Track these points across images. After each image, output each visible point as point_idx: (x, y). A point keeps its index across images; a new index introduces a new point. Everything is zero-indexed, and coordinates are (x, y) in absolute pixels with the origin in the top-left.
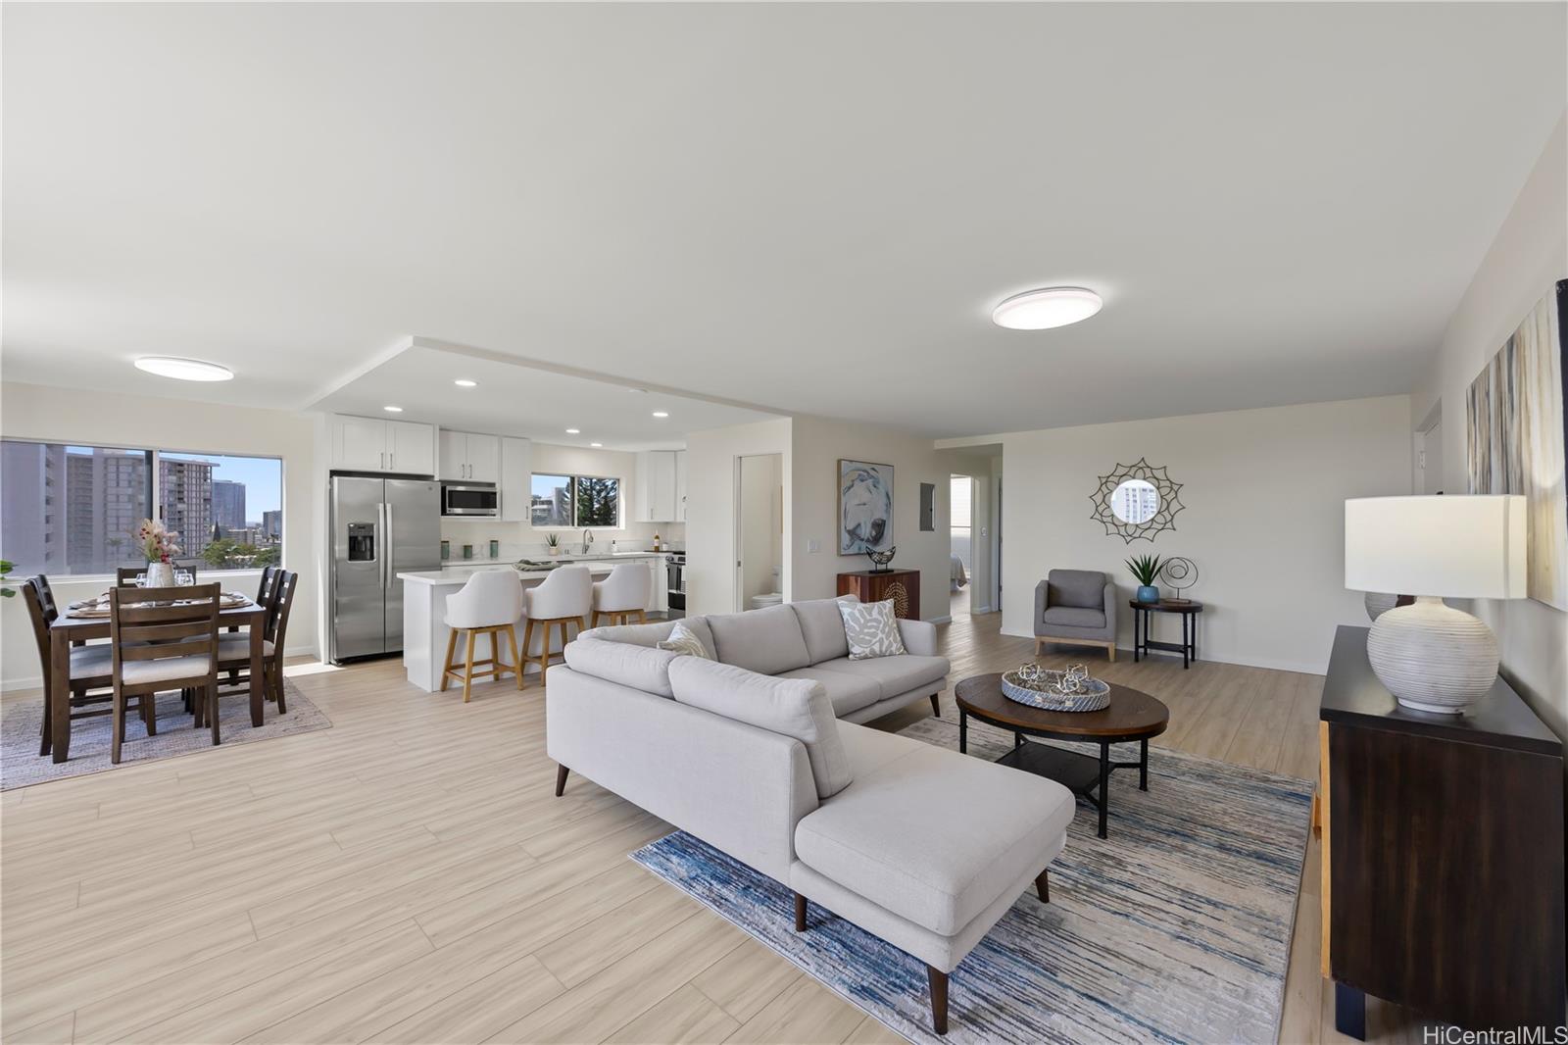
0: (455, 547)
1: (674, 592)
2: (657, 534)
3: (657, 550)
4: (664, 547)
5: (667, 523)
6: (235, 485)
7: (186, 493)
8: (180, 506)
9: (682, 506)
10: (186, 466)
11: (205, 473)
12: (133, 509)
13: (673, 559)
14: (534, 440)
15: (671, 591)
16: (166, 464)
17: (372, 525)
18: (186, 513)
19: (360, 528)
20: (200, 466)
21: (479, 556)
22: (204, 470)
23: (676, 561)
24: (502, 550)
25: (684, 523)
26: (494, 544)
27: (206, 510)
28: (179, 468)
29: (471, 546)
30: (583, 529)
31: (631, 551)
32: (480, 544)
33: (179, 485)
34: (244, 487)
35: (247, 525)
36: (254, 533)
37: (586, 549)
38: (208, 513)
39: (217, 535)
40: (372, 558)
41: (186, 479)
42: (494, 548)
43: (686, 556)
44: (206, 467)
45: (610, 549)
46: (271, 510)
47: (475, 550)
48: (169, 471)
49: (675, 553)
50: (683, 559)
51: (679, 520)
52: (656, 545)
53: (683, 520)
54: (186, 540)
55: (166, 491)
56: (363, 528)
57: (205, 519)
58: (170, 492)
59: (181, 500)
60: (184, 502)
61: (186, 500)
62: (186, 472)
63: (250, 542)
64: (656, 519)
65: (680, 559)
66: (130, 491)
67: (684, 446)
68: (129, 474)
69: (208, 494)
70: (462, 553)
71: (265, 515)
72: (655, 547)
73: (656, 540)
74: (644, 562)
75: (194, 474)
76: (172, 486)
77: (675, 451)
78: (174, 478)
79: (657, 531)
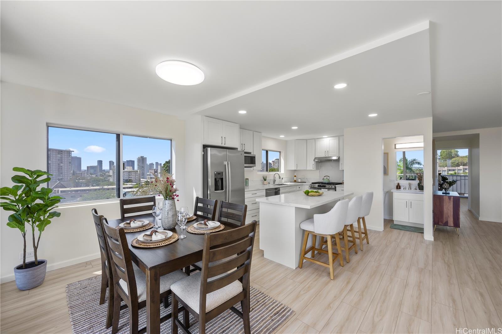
3: (296, 182)
4: (299, 180)
6: (78, 158)
7: (63, 160)
8: (61, 165)
10: (63, 152)
11: (69, 154)
16: (57, 151)
17: (223, 173)
18: (63, 167)
19: (218, 174)
20: (68, 152)
26: (247, 180)
27: (70, 166)
28: (61, 152)
33: (61, 158)
35: (82, 171)
36: (84, 173)
38: (70, 167)
39: (74, 174)
40: (222, 189)
41: (63, 156)
44: (70, 152)
46: (89, 166)
48: (58, 153)
54: (63, 175)
56: (220, 174)
57: (69, 169)
58: (58, 160)
59: (62, 162)
60: (63, 163)
61: (63, 162)
62: (63, 154)
63: (83, 176)
69: (70, 161)
71: (88, 167)
72: (295, 180)
73: (295, 177)
74: (299, 188)
75: (66, 154)
76: (59, 158)
77: (307, 140)
78: (59, 156)
79: (296, 173)
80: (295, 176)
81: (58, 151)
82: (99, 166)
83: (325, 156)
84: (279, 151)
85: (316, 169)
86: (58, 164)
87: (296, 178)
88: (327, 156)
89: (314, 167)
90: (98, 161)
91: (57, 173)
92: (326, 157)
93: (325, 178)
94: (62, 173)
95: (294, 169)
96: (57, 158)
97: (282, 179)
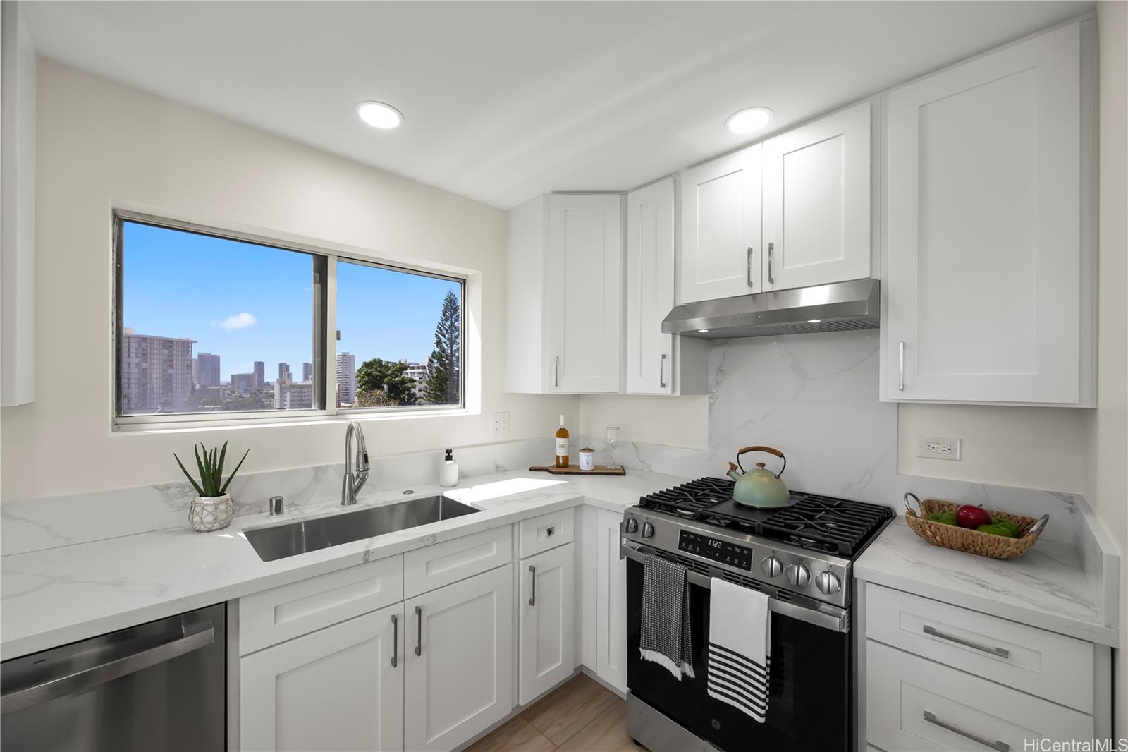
1: (669, 665)
2: (562, 424)
3: (564, 467)
5: (577, 397)
6: (213, 356)
7: (174, 361)
8: (171, 371)
10: (174, 343)
11: (188, 347)
12: (139, 373)
13: (654, 533)
15: (651, 656)
16: (162, 342)
18: (174, 375)
20: (184, 343)
22: (186, 345)
23: (669, 539)
27: (188, 373)
28: (171, 344)
30: (352, 415)
33: (170, 356)
34: (219, 357)
35: (221, 384)
36: (226, 390)
37: (354, 486)
38: (189, 375)
41: (175, 352)
44: (188, 343)
46: (236, 374)
48: (163, 346)
51: (637, 384)
52: (561, 452)
54: (174, 394)
55: (161, 361)
57: (187, 380)
58: (164, 361)
59: (171, 366)
60: (173, 368)
61: (174, 366)
62: (174, 348)
63: (222, 396)
65: (688, 542)
66: (137, 360)
68: (136, 349)
71: (233, 377)
72: (558, 459)
73: (560, 441)
75: (180, 348)
76: (165, 357)
77: (624, 193)
78: (166, 351)
79: (562, 417)
80: (563, 433)
81: (163, 340)
82: (256, 375)
83: (745, 291)
84: (460, 271)
85: (682, 393)
86: (164, 370)
87: (570, 445)
88: (762, 285)
89: (667, 379)
90: (255, 363)
91: (161, 390)
92: (754, 296)
93: (749, 461)
94: (171, 390)
95: (539, 392)
96: (161, 356)
97: (449, 458)
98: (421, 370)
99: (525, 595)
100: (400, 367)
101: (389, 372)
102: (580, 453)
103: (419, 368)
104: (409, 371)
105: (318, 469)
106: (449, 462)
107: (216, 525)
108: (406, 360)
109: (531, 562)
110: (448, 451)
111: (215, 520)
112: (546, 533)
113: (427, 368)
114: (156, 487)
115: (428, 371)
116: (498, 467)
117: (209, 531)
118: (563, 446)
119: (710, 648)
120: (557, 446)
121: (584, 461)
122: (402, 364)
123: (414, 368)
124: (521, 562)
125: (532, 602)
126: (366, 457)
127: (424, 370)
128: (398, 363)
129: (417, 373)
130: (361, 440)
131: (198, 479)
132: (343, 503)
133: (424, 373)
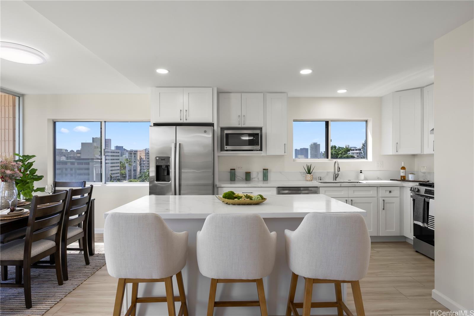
0: (241, 173)
1: (421, 224)
2: (403, 165)
3: (404, 179)
4: (411, 177)
5: (414, 156)
9: (430, 138)
13: (418, 191)
14: (291, 94)
15: (416, 222)
17: (168, 158)
19: (162, 160)
21: (256, 179)
23: (422, 192)
24: (272, 176)
25: (433, 155)
26: (265, 172)
29: (250, 173)
30: (335, 160)
31: (378, 179)
32: (256, 170)
37: (336, 176)
42: (265, 173)
43: (436, 189)
45: (358, 177)
47: (253, 175)
49: (422, 184)
50: (432, 193)
51: (427, 151)
52: (402, 174)
53: (431, 152)
56: (164, 160)
64: (401, 152)
65: (427, 191)
67: (431, 77)
70: (244, 177)
72: (402, 176)
73: (402, 171)
74: (390, 192)
77: (422, 88)
79: (403, 163)
80: (403, 168)
84: (365, 119)
87: (406, 172)
95: (391, 154)
97: (361, 173)
98: (358, 151)
99: (381, 207)
100: (346, 150)
101: (340, 152)
102: (409, 175)
103: (357, 150)
104: (351, 152)
105: (328, 172)
106: (361, 174)
107: (310, 180)
108: (349, 146)
109: (384, 199)
110: (361, 171)
111: (310, 179)
112: (389, 192)
113: (362, 149)
114: (299, 172)
115: (362, 151)
116: (378, 178)
117: (309, 181)
118: (403, 172)
119: (429, 216)
120: (401, 172)
121: (410, 177)
122: (347, 148)
123: (353, 150)
124: (380, 198)
125: (384, 209)
126: (339, 168)
127: (360, 151)
128: (345, 147)
129: (356, 153)
130: (338, 164)
131: (307, 171)
132: (333, 180)
133: (360, 153)
